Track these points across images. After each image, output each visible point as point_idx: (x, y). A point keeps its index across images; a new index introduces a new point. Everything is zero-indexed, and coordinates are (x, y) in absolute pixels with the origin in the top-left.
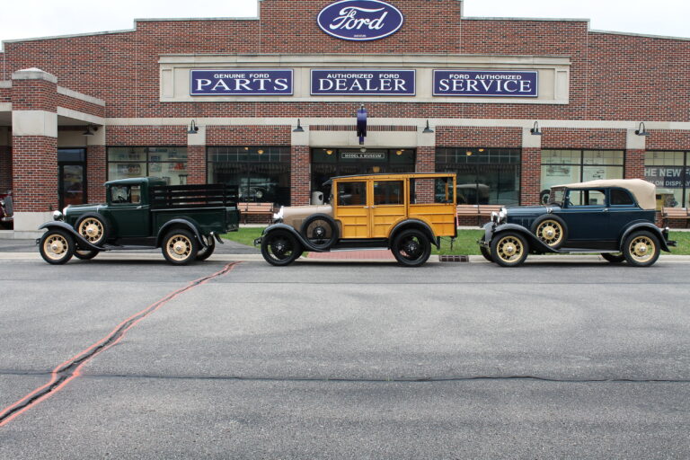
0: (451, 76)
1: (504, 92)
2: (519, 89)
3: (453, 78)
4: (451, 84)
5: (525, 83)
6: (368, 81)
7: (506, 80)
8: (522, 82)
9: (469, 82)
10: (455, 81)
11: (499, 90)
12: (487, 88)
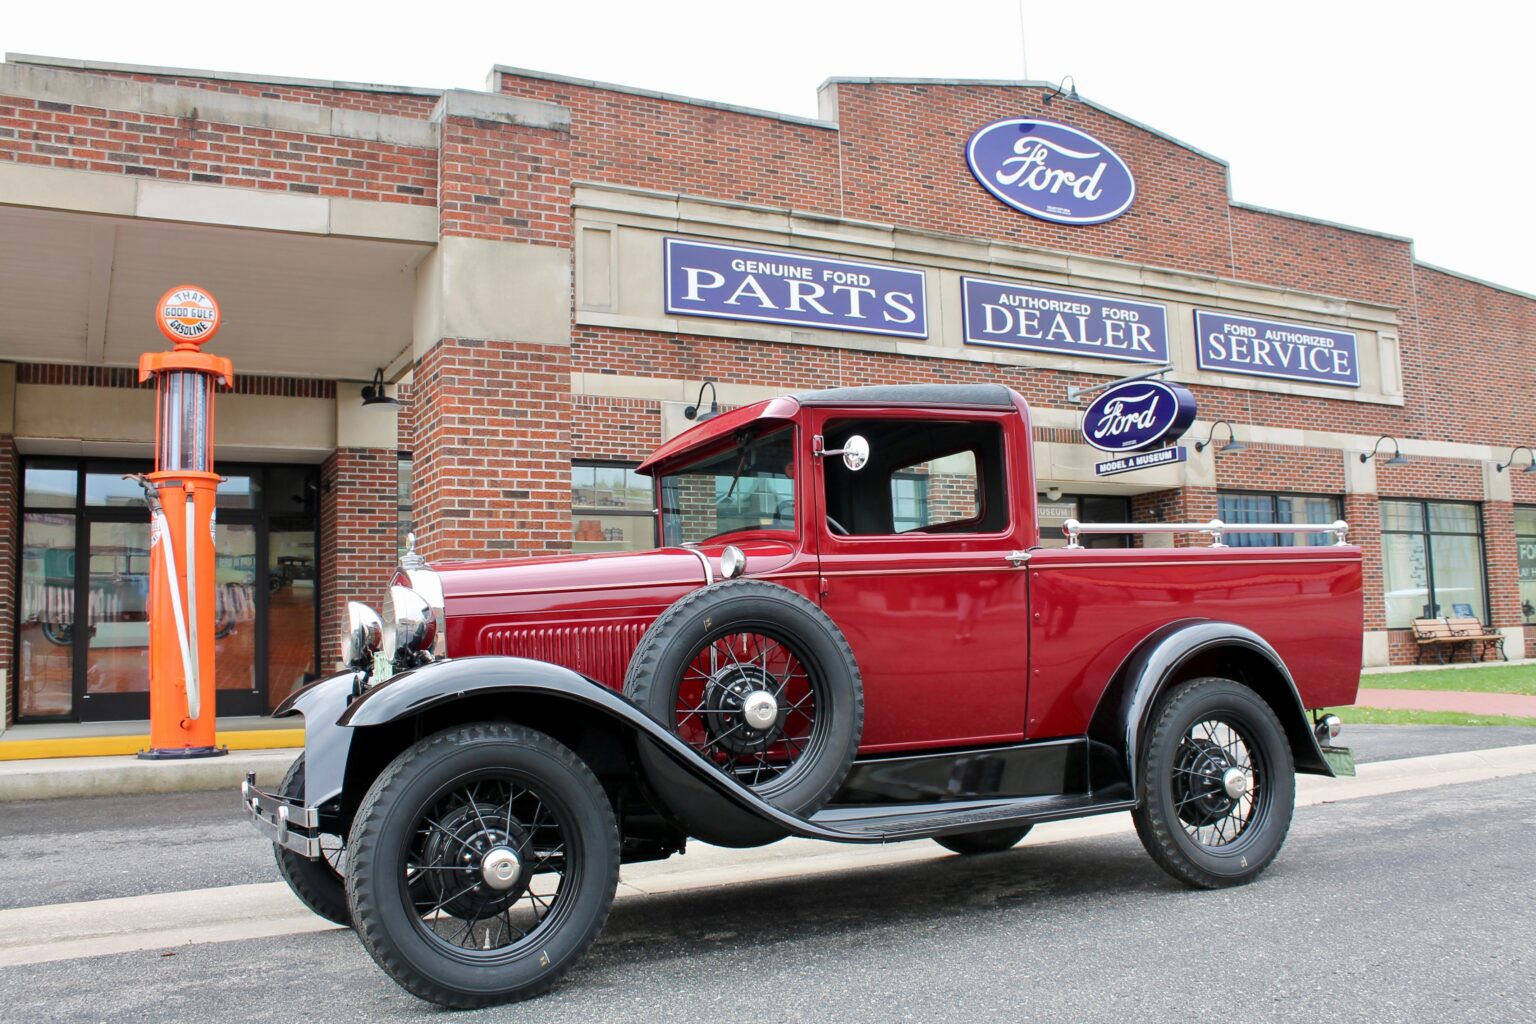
0: (1227, 328)
1: (1310, 370)
2: (1333, 368)
3: (1230, 333)
4: (1228, 346)
5: (1340, 357)
6: (1082, 320)
7: (1315, 347)
8: (1336, 353)
9: (1256, 343)
10: (1233, 340)
11: (1304, 366)
12: (1285, 362)
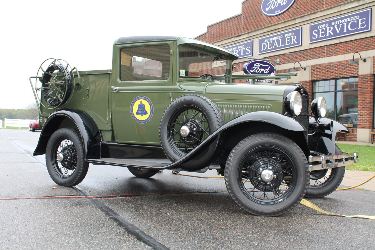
0: (318, 27)
1: (348, 31)
2: (358, 27)
3: (320, 28)
4: (318, 33)
5: (362, 21)
6: (280, 40)
7: (350, 22)
8: (360, 20)
9: (328, 28)
10: (320, 30)
11: (345, 31)
12: (338, 31)
